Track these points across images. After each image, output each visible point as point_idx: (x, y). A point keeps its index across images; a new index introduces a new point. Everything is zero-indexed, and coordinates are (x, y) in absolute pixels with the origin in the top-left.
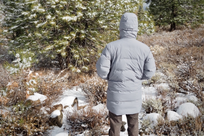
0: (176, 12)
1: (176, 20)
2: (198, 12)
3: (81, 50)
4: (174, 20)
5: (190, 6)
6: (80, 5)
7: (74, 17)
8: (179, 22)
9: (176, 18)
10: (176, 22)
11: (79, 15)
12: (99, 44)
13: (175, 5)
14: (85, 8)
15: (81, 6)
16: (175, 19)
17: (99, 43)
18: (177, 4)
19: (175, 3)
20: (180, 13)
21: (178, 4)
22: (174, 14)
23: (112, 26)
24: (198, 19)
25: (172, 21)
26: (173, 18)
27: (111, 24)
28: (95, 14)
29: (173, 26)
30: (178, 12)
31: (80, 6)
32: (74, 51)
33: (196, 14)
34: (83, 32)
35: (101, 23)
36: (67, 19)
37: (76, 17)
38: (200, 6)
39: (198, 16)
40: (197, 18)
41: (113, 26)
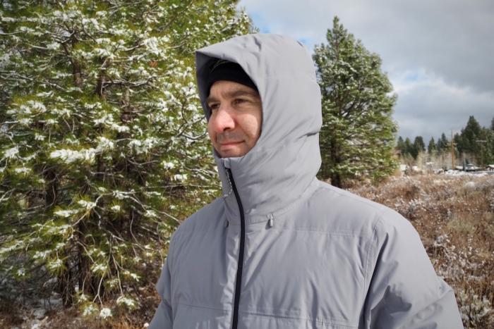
0: (341, 152)
1: (342, 169)
2: (381, 153)
3: (116, 248)
4: (338, 170)
5: (365, 142)
6: (108, 119)
7: (87, 151)
8: (348, 174)
9: (341, 165)
10: (340, 172)
11: (103, 143)
12: (169, 227)
13: (338, 140)
14: (124, 128)
15: (112, 119)
16: (340, 167)
17: (169, 224)
18: (339, 137)
19: (336, 137)
20: (348, 155)
21: (342, 137)
22: (335, 157)
23: (203, 178)
24: (381, 166)
25: (333, 171)
26: (335, 165)
27: (201, 173)
28: (150, 142)
29: (337, 180)
30: (343, 153)
31: (108, 122)
32: (91, 252)
33: (378, 157)
34: (121, 195)
35: (169, 168)
36: (63, 157)
37: (92, 150)
38: (383, 140)
39: (381, 160)
40: (381, 163)
41: (206, 176)
